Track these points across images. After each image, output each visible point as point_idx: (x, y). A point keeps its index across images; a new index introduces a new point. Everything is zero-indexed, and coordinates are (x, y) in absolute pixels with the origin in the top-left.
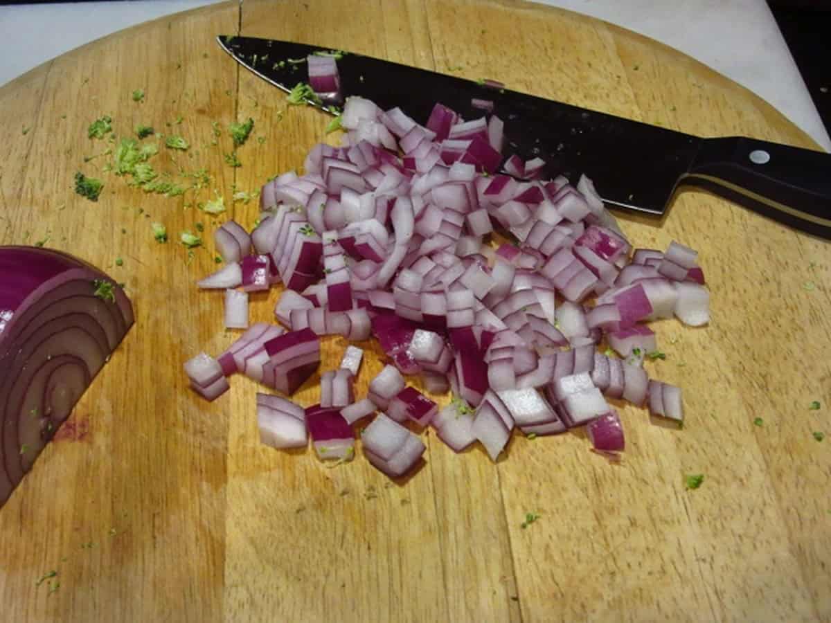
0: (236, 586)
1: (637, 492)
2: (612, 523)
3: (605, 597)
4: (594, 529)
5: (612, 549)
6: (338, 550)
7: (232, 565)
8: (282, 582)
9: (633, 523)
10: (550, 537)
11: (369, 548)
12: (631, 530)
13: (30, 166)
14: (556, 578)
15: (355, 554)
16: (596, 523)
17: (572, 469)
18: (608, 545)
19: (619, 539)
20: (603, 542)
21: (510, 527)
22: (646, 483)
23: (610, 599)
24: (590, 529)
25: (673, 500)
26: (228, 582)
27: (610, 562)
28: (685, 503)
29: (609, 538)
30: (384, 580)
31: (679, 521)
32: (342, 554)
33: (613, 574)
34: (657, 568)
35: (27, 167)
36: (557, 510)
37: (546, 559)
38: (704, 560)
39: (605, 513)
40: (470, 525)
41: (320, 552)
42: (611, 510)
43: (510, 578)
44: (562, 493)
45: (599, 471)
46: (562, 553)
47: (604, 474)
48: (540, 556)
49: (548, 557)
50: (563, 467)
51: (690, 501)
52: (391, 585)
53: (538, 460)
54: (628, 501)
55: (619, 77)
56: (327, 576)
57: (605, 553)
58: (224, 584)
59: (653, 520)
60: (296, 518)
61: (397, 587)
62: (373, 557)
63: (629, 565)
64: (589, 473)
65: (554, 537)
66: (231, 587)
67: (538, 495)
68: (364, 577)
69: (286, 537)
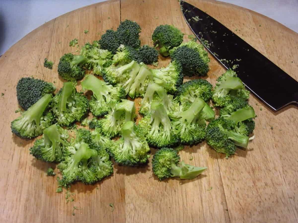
0: (130, 203)
1: (267, 174)
2: (259, 184)
3: (258, 210)
4: (253, 186)
5: (259, 194)
6: (164, 191)
7: (127, 196)
8: (145, 202)
9: (266, 185)
10: (238, 189)
11: (175, 191)
12: (266, 187)
13: (50, 55)
14: (240, 203)
15: (170, 193)
16: (253, 184)
17: (244, 165)
18: (258, 192)
19: (261, 190)
20: (256, 191)
21: (224, 185)
22: (270, 171)
23: (260, 211)
24: (251, 186)
25: (280, 176)
26: (127, 202)
27: (259, 198)
28: (284, 178)
29: (258, 190)
30: (181, 203)
31: (282, 185)
32: (166, 193)
33: (260, 202)
34: (275, 200)
35: (49, 55)
36: (240, 180)
37: (236, 196)
38: (291, 198)
39: (256, 181)
40: (210, 184)
41: (158, 192)
42: (259, 180)
43: (224, 203)
44: (241, 174)
45: (253, 166)
46: (242, 194)
47: (255, 167)
48: (234, 196)
49: (237, 196)
50: (241, 165)
51: (285, 177)
52: (183, 204)
53: (232, 162)
54: (264, 177)
55: (254, 29)
56: (161, 201)
57: (257, 195)
58: (125, 202)
59: (273, 184)
60: (149, 180)
61: (185, 205)
62: (177, 194)
63: (266, 199)
64: (250, 167)
65: (239, 189)
66: (128, 203)
67: (233, 174)
68: (174, 201)
69: (146, 187)
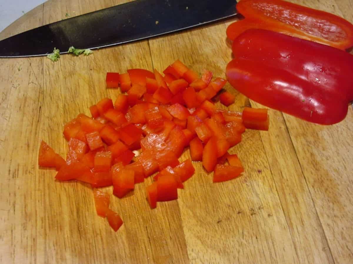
0: (195, 259)
6: (242, 239)
7: (191, 249)
8: (217, 256)
10: (343, 228)
11: (257, 238)
14: (348, 247)
15: (250, 241)
17: (347, 195)
21: (323, 225)
26: (190, 258)
30: (267, 254)
32: (244, 242)
36: (344, 215)
37: (342, 239)
40: (303, 224)
41: (233, 241)
43: (327, 248)
44: (345, 208)
46: (350, 236)
48: (339, 237)
49: (343, 238)
50: (343, 196)
52: (271, 254)
53: (330, 192)
56: (239, 252)
58: (188, 258)
60: (218, 226)
61: (273, 255)
62: (260, 242)
65: (345, 228)
66: (192, 260)
67: (333, 209)
68: (257, 251)
69: (215, 235)
